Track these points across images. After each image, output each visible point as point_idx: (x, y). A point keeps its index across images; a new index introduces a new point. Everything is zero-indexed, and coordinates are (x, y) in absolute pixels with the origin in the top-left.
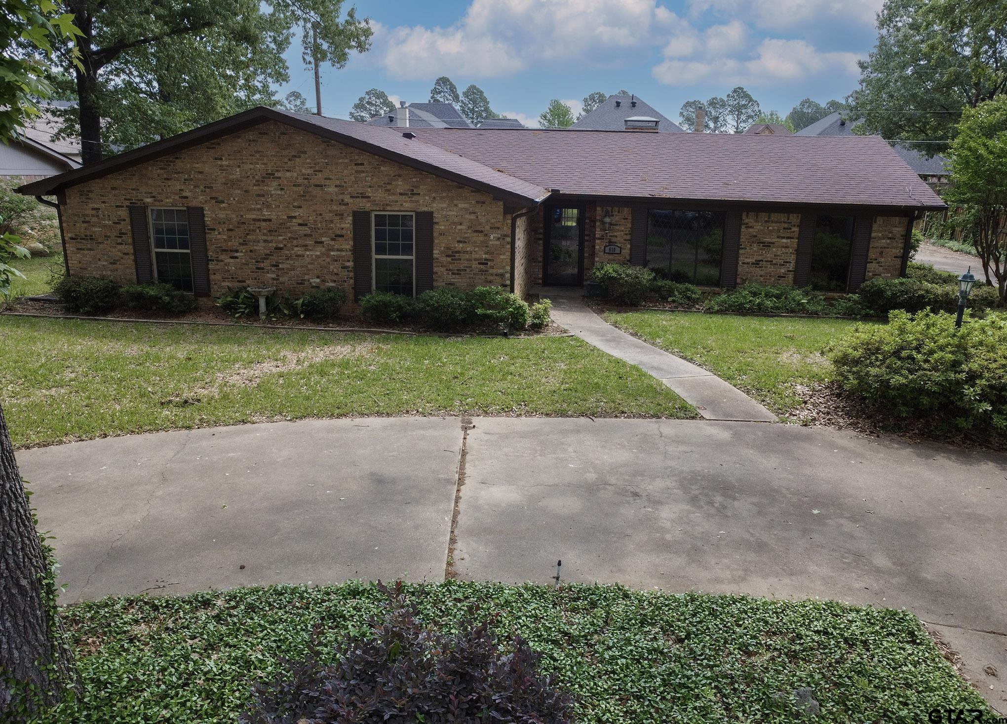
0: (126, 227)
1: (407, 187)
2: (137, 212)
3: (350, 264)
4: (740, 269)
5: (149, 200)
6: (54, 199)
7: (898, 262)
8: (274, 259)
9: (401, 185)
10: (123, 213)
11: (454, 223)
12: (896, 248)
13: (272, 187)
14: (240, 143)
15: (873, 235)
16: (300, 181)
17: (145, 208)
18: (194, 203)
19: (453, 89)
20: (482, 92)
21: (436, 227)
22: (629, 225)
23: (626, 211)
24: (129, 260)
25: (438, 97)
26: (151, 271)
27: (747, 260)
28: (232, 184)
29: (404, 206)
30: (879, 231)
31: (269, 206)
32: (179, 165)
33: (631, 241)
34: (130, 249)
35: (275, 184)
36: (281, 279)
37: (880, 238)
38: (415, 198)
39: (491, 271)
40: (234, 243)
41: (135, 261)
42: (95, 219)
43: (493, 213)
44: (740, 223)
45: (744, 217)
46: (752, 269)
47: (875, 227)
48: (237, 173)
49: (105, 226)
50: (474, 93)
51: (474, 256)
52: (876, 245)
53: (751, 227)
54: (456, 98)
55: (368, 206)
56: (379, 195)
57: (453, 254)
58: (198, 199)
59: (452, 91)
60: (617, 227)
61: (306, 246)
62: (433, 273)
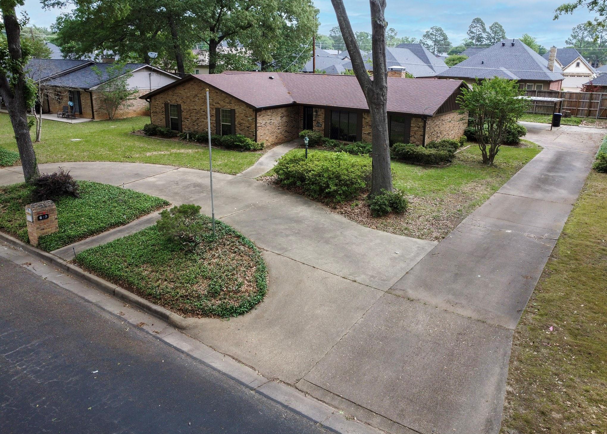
0: (164, 109)
1: (229, 101)
2: (166, 105)
3: (215, 125)
4: (363, 136)
5: (169, 102)
6: (148, 100)
7: (422, 137)
8: (197, 122)
9: (227, 100)
10: (163, 105)
11: (240, 113)
12: (421, 131)
13: (196, 99)
14: (189, 85)
15: (412, 125)
16: (203, 97)
17: (168, 104)
18: (179, 103)
19: (482, 24)
20: (501, 26)
21: (236, 114)
22: (324, 116)
23: (323, 110)
24: (164, 120)
25: (474, 30)
26: (169, 124)
27: (365, 132)
28: (188, 97)
29: (228, 107)
30: (414, 124)
31: (196, 105)
32: (177, 91)
33: (325, 122)
34: (164, 116)
35: (197, 98)
36: (199, 129)
37: (414, 127)
38: (231, 104)
39: (250, 130)
40: (188, 116)
41: (166, 120)
42: (157, 107)
43: (250, 112)
44: (362, 117)
45: (363, 115)
46: (367, 136)
47: (412, 122)
48: (189, 94)
49: (159, 109)
50: (497, 27)
51: (246, 125)
52: (413, 129)
53: (366, 119)
54: (484, 30)
55: (219, 107)
56: (222, 103)
57: (240, 124)
58: (180, 102)
59: (482, 26)
60: (320, 117)
61: (204, 118)
62: (235, 130)
